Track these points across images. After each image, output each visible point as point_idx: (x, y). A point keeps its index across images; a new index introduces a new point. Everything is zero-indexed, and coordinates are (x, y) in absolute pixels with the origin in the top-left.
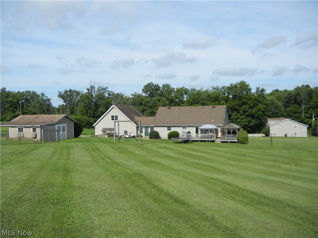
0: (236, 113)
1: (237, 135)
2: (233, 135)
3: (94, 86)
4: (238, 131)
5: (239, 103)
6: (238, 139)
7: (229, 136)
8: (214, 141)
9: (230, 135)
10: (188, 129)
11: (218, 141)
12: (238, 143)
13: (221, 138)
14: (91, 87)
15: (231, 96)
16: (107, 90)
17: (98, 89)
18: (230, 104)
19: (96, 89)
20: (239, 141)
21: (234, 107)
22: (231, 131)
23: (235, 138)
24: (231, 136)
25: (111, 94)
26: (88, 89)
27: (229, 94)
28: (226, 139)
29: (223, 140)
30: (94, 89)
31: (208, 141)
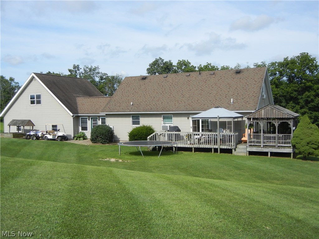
0: (293, 105)
1: (292, 135)
2: (281, 135)
3: (78, 66)
4: (295, 125)
5: (298, 88)
6: (294, 147)
7: (269, 138)
8: (229, 151)
9: (272, 135)
10: (176, 122)
11: (242, 150)
12: (294, 157)
13: (248, 144)
14: (75, 67)
15: (285, 79)
16: (97, 71)
17: (85, 70)
18: (283, 89)
19: (82, 70)
20: (297, 151)
21: (290, 95)
22: (277, 125)
23: (285, 143)
24: (274, 138)
25: (104, 77)
26: (70, 71)
27: (281, 75)
28: (262, 145)
29: (254, 149)
30: (79, 70)
31: (216, 150)
